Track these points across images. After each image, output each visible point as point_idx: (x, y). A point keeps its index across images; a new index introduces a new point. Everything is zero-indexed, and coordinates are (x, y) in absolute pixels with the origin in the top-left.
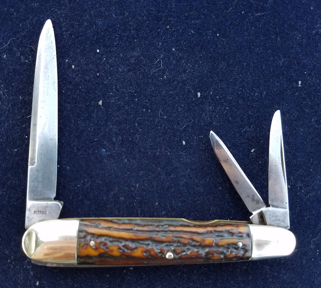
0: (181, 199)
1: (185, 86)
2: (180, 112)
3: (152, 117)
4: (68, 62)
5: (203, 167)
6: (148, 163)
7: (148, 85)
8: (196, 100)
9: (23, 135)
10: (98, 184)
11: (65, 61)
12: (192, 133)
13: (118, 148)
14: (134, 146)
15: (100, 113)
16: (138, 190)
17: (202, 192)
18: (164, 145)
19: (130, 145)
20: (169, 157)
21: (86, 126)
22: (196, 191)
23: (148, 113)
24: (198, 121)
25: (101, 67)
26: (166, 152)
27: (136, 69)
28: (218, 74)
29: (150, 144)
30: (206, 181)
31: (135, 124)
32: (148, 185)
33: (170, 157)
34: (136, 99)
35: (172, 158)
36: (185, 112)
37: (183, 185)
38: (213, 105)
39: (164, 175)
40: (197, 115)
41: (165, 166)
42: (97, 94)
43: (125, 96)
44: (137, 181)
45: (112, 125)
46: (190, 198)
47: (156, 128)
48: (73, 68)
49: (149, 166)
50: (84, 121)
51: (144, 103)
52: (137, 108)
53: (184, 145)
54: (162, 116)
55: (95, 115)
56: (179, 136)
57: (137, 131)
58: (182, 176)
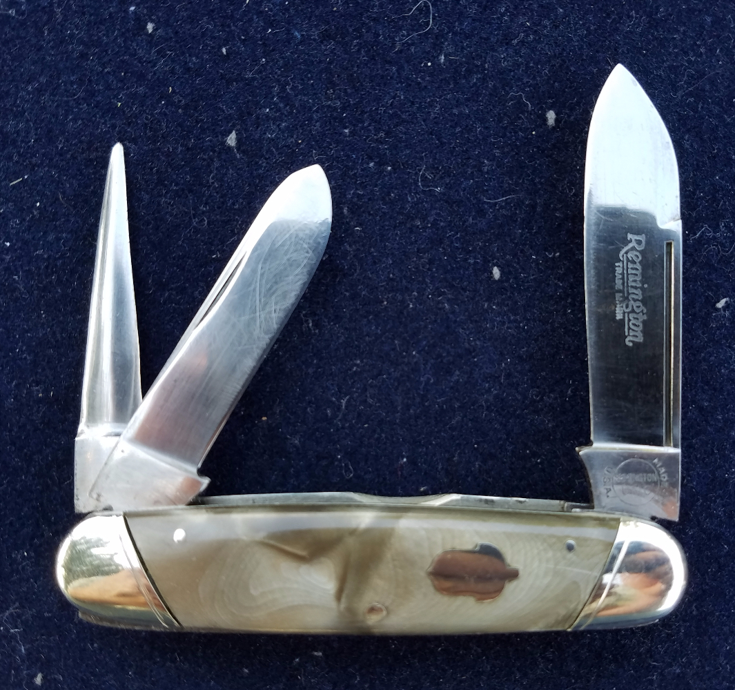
1: (507, 89)
2: (487, 173)
3: (396, 189)
4: (134, 12)
5: (556, 353)
6: (379, 332)
7: (385, 84)
8: (540, 137)
11: (126, 11)
12: (525, 244)
14: (338, 280)
15: (231, 171)
16: (344, 415)
17: (550, 431)
18: (433, 277)
19: (324, 276)
20: (449, 317)
21: (186, 213)
22: (531, 425)
23: (385, 176)
24: (546, 205)
25: (236, 26)
26: (439, 302)
27: (347, 30)
28: (615, 50)
29: (389, 273)
30: (562, 394)
31: (342, 209)
32: (379, 401)
33: (451, 316)
34: (347, 131)
35: (455, 321)
36: (503, 174)
37: (488, 407)
39: (430, 372)
40: (541, 184)
41: (434, 346)
42: (223, 111)
43: (310, 119)
44: (344, 391)
46: (510, 448)
48: (150, 31)
49: (382, 343)
50: (180, 197)
51: (371, 144)
52: (348, 156)
53: (495, 281)
54: (429, 187)
55: (212, 178)
56: (482, 253)
57: (348, 230)
58: (487, 378)
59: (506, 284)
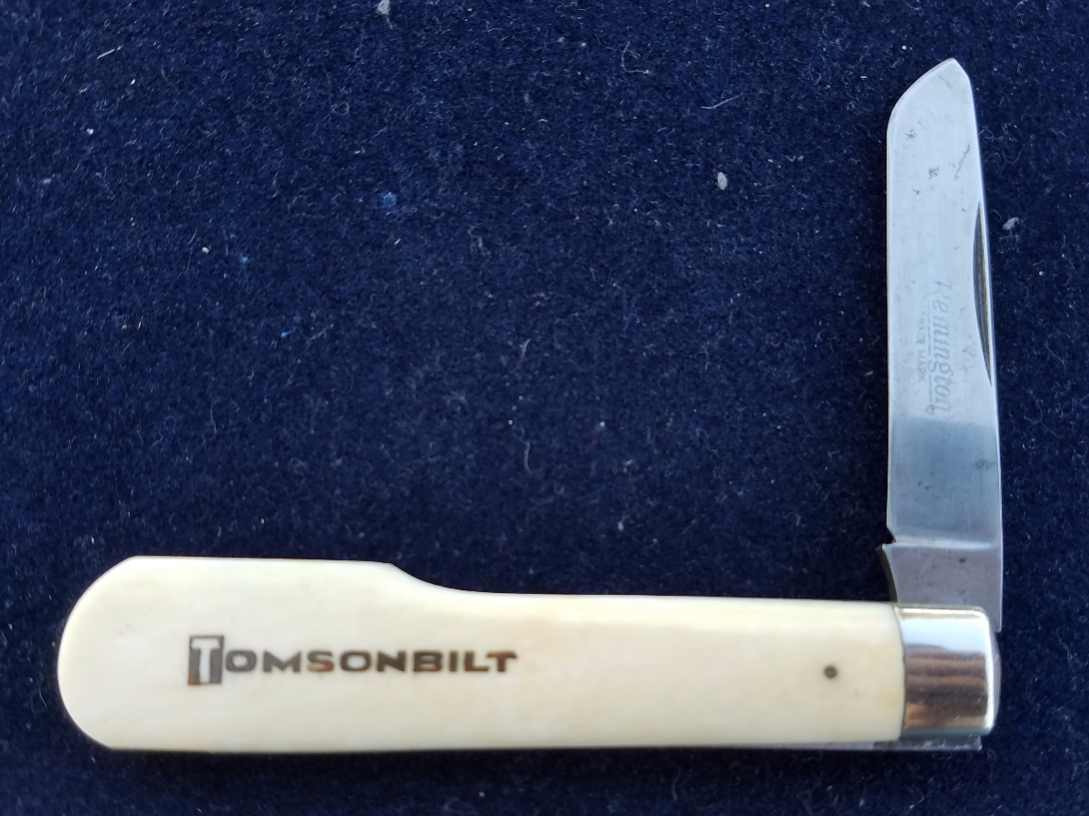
0: (702, 412)
2: (710, 52)
3: (592, 70)
5: (801, 286)
6: (570, 256)
8: (775, 11)
9: (79, 125)
10: (363, 331)
12: (758, 145)
13: (449, 193)
14: (516, 186)
15: (381, 45)
16: (524, 364)
17: (794, 388)
18: (639, 188)
19: (499, 181)
20: (659, 238)
21: (322, 96)
22: (768, 380)
23: (577, 54)
24: (785, 95)
26: (647, 218)
29: (582, 179)
30: (809, 340)
31: (521, 95)
32: (569, 346)
33: (662, 236)
35: (669, 244)
36: (729, 55)
37: (711, 357)
38: (845, 31)
39: (636, 310)
40: (779, 68)
41: (642, 275)
44: (523, 332)
45: (428, 95)
46: (741, 410)
47: (608, 118)
49: (573, 270)
50: (314, 76)
51: (560, 14)
52: (531, 30)
53: (721, 192)
54: (635, 69)
55: (358, 54)
56: (703, 155)
57: (529, 123)
58: (709, 318)
59: (734, 196)
